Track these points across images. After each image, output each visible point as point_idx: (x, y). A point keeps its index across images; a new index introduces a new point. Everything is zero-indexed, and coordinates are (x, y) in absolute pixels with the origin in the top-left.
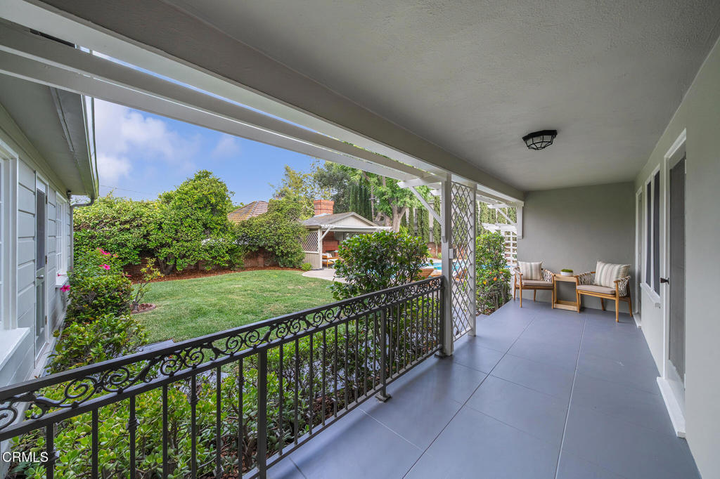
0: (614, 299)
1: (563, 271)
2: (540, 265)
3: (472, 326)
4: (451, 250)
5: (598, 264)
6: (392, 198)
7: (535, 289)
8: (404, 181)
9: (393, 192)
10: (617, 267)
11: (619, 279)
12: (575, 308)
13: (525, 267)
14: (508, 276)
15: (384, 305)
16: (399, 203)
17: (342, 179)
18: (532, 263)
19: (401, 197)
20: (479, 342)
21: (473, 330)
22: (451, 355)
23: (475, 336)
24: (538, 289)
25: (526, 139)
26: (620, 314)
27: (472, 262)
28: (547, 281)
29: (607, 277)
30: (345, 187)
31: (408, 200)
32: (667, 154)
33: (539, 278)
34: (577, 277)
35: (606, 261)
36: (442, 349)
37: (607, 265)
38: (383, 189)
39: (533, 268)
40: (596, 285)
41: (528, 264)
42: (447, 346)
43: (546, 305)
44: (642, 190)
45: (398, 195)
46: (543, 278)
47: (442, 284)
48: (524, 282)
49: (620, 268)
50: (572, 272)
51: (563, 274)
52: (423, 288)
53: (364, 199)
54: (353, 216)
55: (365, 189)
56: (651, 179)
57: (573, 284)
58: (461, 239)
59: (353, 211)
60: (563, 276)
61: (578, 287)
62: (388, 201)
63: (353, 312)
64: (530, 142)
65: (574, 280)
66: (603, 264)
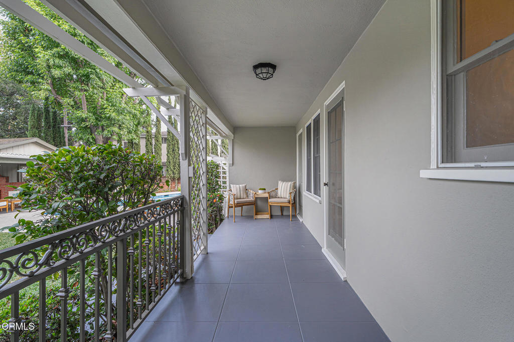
0: (289, 205)
1: (260, 189)
2: (246, 186)
3: (205, 245)
4: (191, 168)
5: (279, 182)
6: (97, 126)
7: (242, 206)
8: (134, 88)
9: (97, 119)
10: (290, 183)
11: (291, 191)
12: (268, 216)
13: (236, 189)
14: (221, 198)
15: (122, 234)
16: (106, 132)
17: (12, 94)
18: (240, 185)
19: (108, 126)
20: (211, 258)
21: (206, 248)
22: (192, 278)
23: (207, 253)
24: (244, 205)
25: (256, 67)
26: (292, 215)
27: (204, 182)
28: (251, 199)
29: (284, 191)
30: (17, 106)
31: (116, 129)
32: (326, 102)
33: (245, 196)
34: (269, 193)
35: (283, 181)
36: (182, 275)
37: (284, 183)
38: (83, 113)
39: (241, 189)
40: (279, 198)
41: (238, 186)
42: (188, 269)
43: (250, 217)
44: (302, 131)
45: (104, 123)
46: (248, 196)
47: (182, 205)
48: (236, 201)
49: (291, 184)
50: (265, 189)
51: (260, 192)
52: (166, 209)
53: (52, 124)
54: (36, 143)
55: (55, 113)
56: (311, 121)
57: (266, 199)
58: (173, 173)
59: (33, 136)
60: (260, 193)
61: (269, 200)
62: (90, 130)
63: (76, 250)
64: (259, 71)
65: (267, 195)
66: (282, 182)
